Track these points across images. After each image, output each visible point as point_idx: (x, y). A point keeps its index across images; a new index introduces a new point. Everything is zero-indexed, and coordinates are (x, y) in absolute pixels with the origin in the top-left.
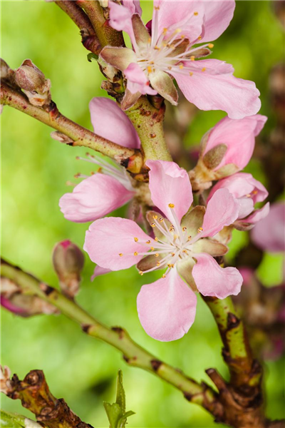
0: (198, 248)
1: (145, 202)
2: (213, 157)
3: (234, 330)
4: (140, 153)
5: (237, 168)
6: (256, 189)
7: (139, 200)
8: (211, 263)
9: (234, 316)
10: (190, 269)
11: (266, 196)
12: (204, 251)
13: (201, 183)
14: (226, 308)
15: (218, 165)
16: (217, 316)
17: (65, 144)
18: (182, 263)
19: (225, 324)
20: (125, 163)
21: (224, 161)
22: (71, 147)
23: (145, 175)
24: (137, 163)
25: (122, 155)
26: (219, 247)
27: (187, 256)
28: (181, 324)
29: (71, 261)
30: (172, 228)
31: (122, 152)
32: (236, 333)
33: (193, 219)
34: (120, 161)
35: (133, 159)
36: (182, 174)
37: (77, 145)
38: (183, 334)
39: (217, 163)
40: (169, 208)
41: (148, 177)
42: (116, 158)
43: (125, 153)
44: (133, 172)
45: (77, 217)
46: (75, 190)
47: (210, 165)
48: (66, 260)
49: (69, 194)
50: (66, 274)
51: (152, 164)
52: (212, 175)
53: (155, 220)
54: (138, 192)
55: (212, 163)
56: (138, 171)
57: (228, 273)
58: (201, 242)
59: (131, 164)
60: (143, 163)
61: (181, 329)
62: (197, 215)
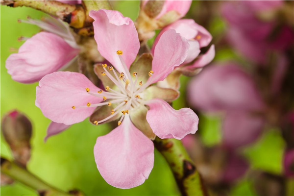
0: (148, 95)
1: (90, 58)
2: (154, 6)
3: (192, 177)
4: (81, 8)
5: (178, 14)
6: (199, 33)
7: (84, 57)
8: (164, 107)
9: (190, 163)
10: (143, 117)
11: (209, 40)
12: (155, 98)
13: (145, 33)
14: (180, 156)
15: (159, 13)
16: (172, 165)
17: (6, 6)
18: (134, 112)
19: (181, 171)
20: (68, 19)
21: (165, 8)
22: (12, 8)
23: (89, 29)
24: (80, 16)
25: (64, 11)
26: (169, 93)
27: (138, 105)
28: (141, 171)
29: (21, 129)
30: (122, 76)
31: (63, 8)
32: (193, 179)
33: (142, 67)
34: (62, 17)
35: (76, 14)
36: (126, 22)
37: (18, 6)
38: (143, 180)
39: (158, 11)
40: (117, 55)
41: (92, 30)
42: (58, 14)
43: (67, 8)
44: (77, 27)
45: (25, 77)
46: (20, 50)
47: (152, 14)
48: (16, 129)
49: (15, 55)
50: (17, 143)
51: (95, 14)
52: (154, 23)
53: (104, 68)
54: (82, 49)
55: (153, 12)
56: (81, 24)
57: (183, 114)
58: (151, 89)
59: (74, 19)
60: (86, 17)
61: (141, 175)
62: (144, 63)
